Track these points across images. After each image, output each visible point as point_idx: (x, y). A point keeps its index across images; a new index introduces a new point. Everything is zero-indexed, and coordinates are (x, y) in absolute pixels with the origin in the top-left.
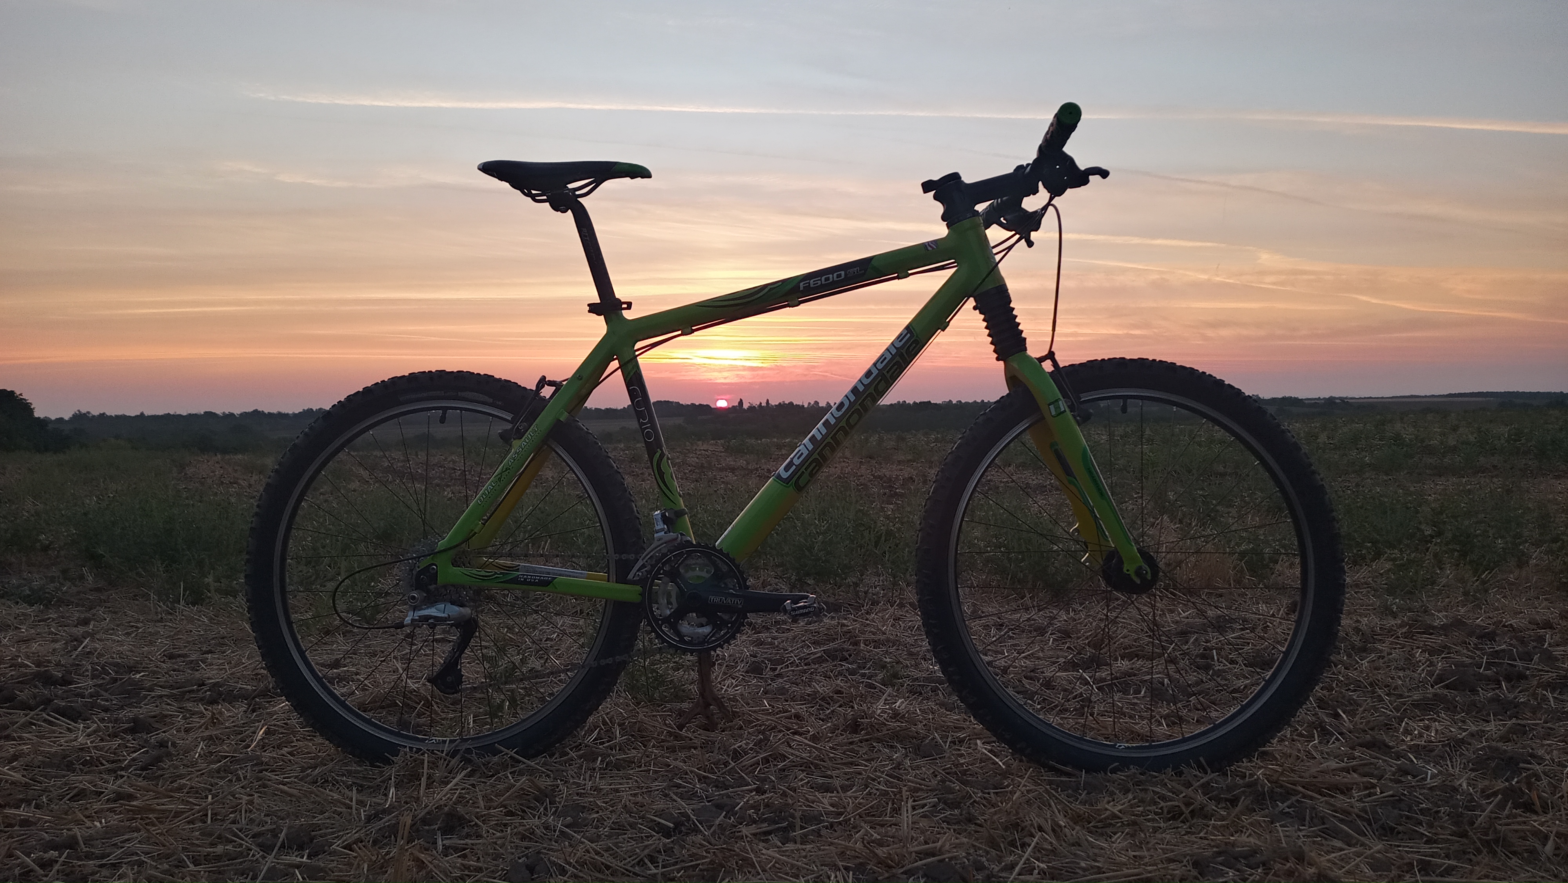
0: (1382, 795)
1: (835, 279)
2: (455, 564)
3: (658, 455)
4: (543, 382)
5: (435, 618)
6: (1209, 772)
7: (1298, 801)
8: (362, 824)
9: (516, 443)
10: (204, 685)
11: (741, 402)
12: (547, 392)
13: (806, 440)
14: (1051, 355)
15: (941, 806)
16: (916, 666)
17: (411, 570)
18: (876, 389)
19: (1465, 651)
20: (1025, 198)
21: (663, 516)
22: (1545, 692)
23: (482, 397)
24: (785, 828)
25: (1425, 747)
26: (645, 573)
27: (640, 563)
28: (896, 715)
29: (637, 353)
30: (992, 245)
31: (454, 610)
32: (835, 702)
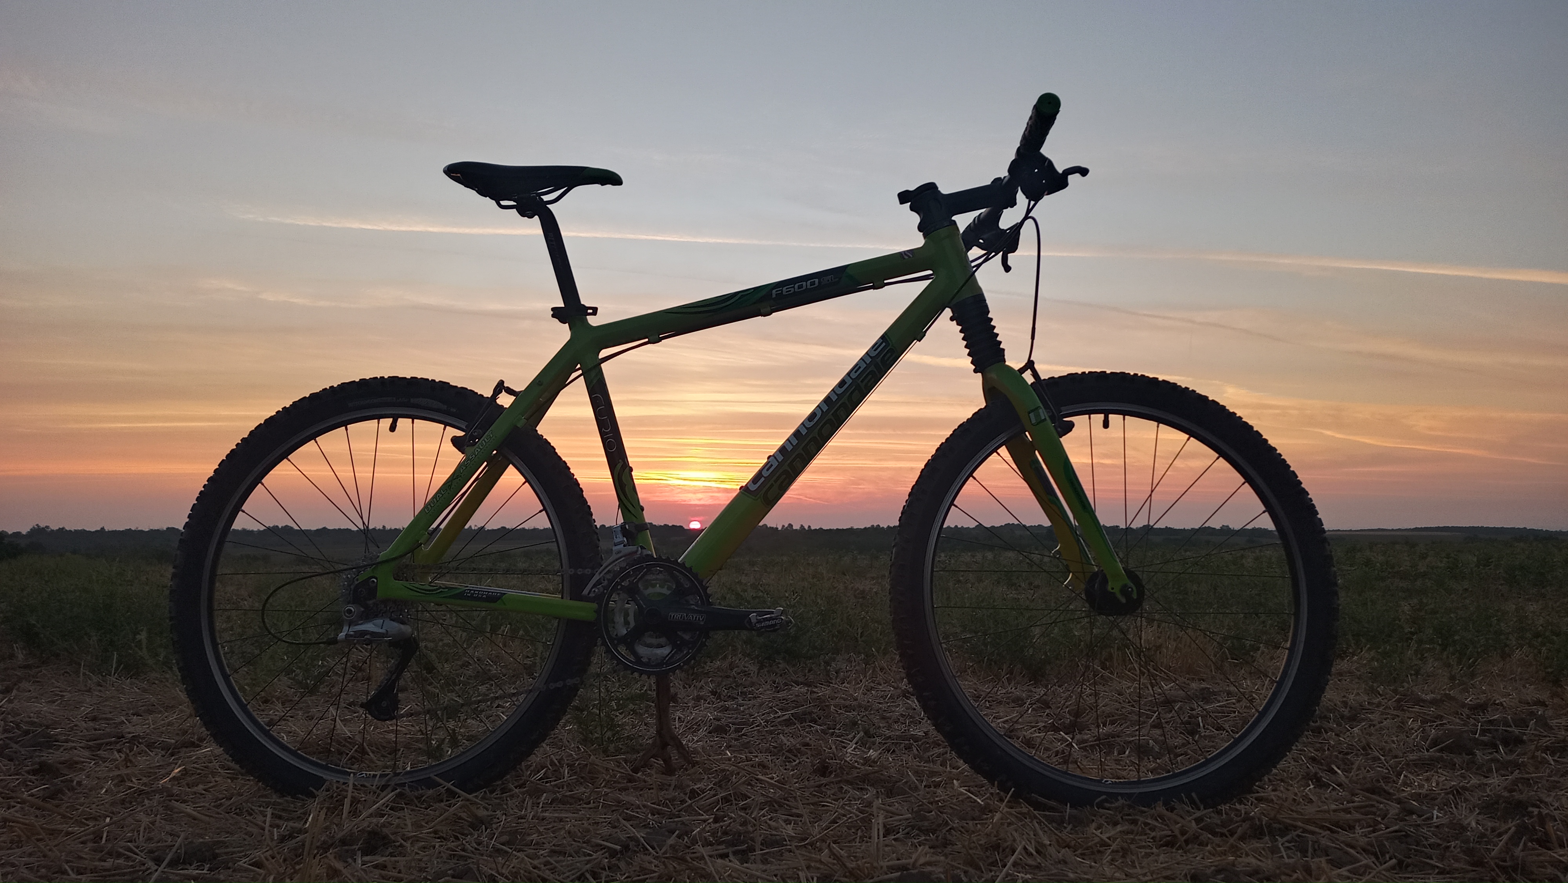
0: (1388, 830)
1: (810, 287)
2: (397, 576)
4: (500, 387)
5: (372, 633)
6: (1202, 807)
7: (1298, 836)
9: (469, 451)
10: (123, 737)
14: (1030, 365)
15: (916, 832)
16: (889, 727)
17: (349, 585)
18: (849, 399)
19: (1458, 721)
20: (1002, 212)
21: (623, 528)
22: (1544, 755)
23: (436, 404)
24: (743, 851)
25: (1427, 795)
26: (602, 589)
27: (596, 578)
28: (867, 761)
29: (601, 361)
31: (393, 627)
32: (802, 754)
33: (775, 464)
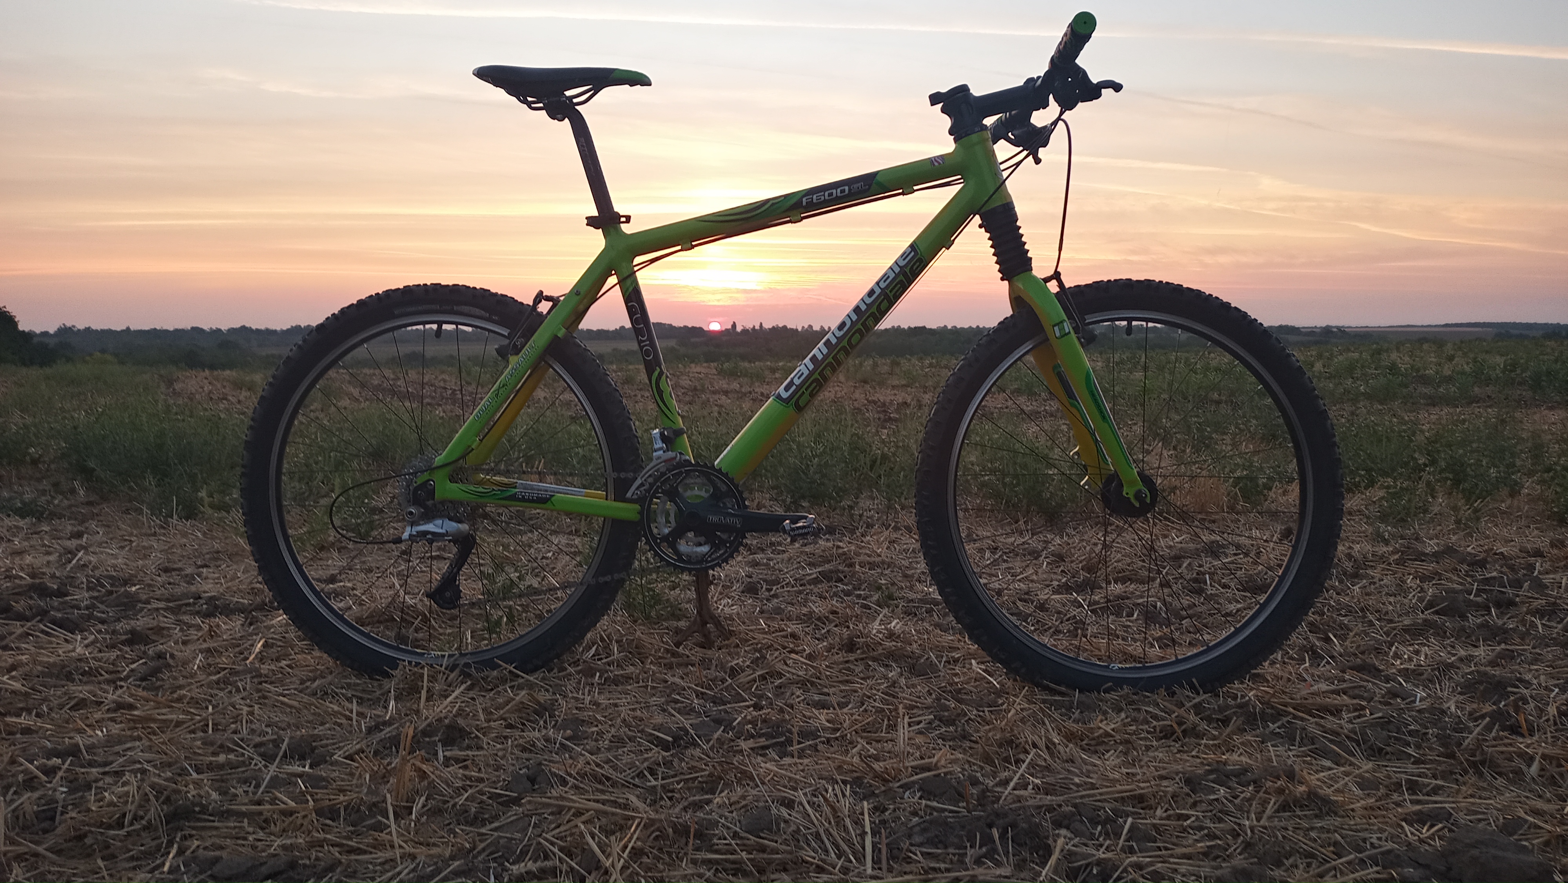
0: (1372, 717)
1: (839, 194)
3: (656, 373)
4: (540, 297)
5: (433, 533)
6: (1201, 692)
7: (1288, 722)
8: (362, 735)
9: (513, 360)
10: (200, 598)
11: (734, 325)
12: (544, 307)
13: (807, 360)
14: (1057, 276)
15: (937, 723)
16: (911, 588)
17: (408, 486)
18: (878, 308)
19: (1456, 578)
20: (1034, 113)
21: (662, 434)
22: (1533, 619)
23: (478, 311)
24: (782, 742)
25: (1415, 670)
26: (644, 492)
27: (638, 482)
28: (891, 635)
29: (636, 268)
30: (1000, 160)
31: (452, 526)
32: (830, 622)
33: (806, 373)
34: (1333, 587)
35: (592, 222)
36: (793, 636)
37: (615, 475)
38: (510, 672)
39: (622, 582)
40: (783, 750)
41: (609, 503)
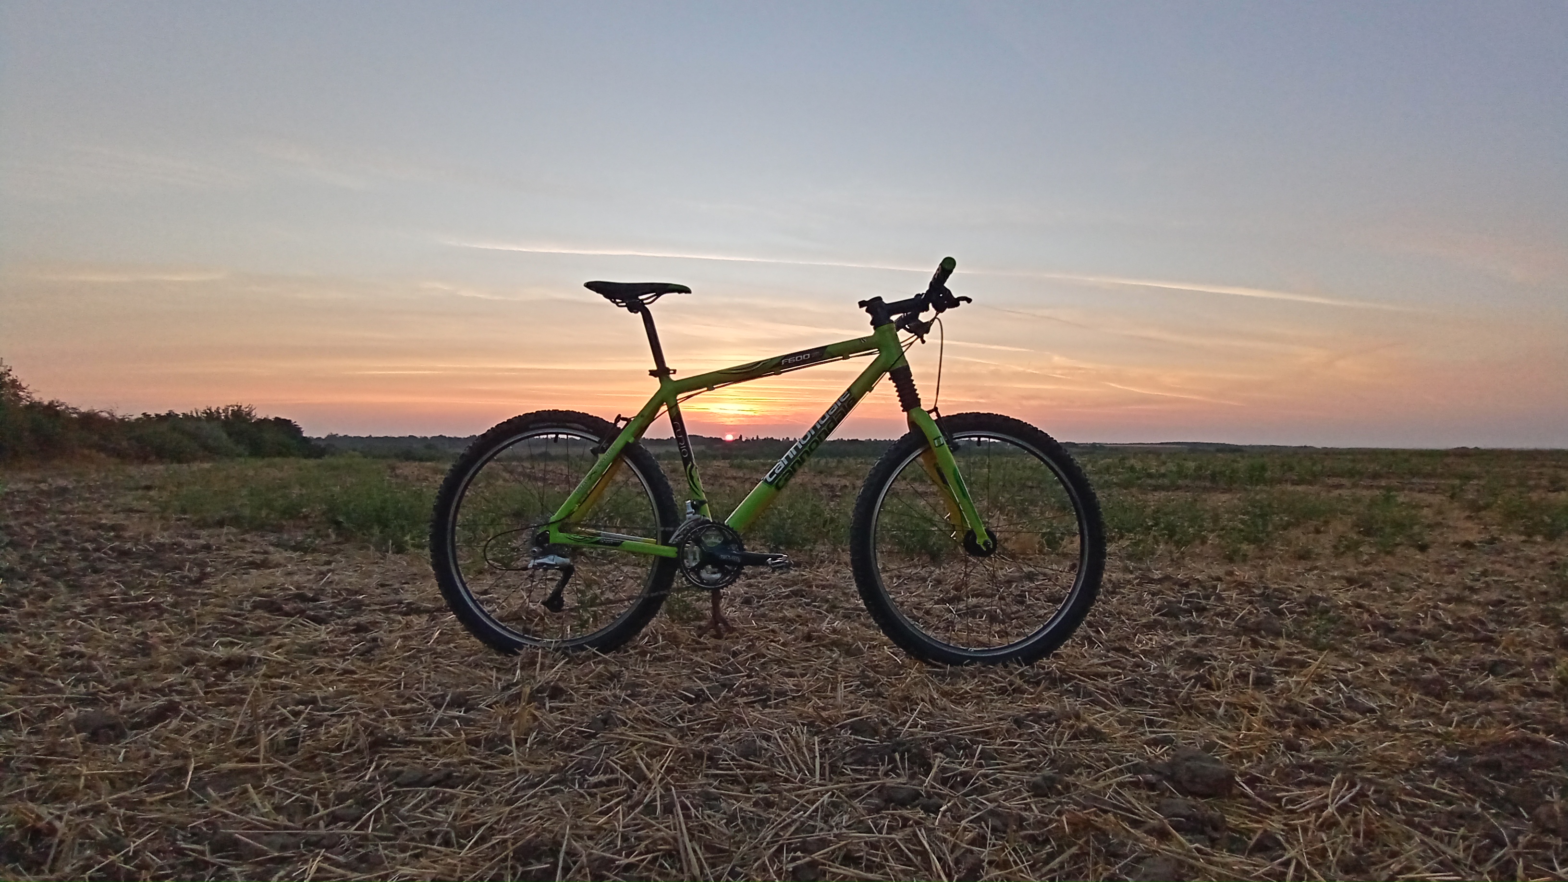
0: (1125, 679)
1: (803, 359)
2: (561, 530)
3: (690, 466)
4: (619, 418)
8: (499, 691)
9: (601, 456)
12: (621, 424)
13: (783, 458)
14: (935, 409)
18: (828, 427)
21: (692, 503)
23: (580, 427)
26: (680, 539)
27: (677, 533)
28: (834, 631)
30: (901, 341)
31: (560, 560)
32: (797, 622)
33: (783, 466)
34: (1100, 600)
35: (652, 373)
36: (773, 631)
37: (662, 529)
38: (594, 653)
39: (665, 596)
40: (764, 704)
41: (657, 546)
